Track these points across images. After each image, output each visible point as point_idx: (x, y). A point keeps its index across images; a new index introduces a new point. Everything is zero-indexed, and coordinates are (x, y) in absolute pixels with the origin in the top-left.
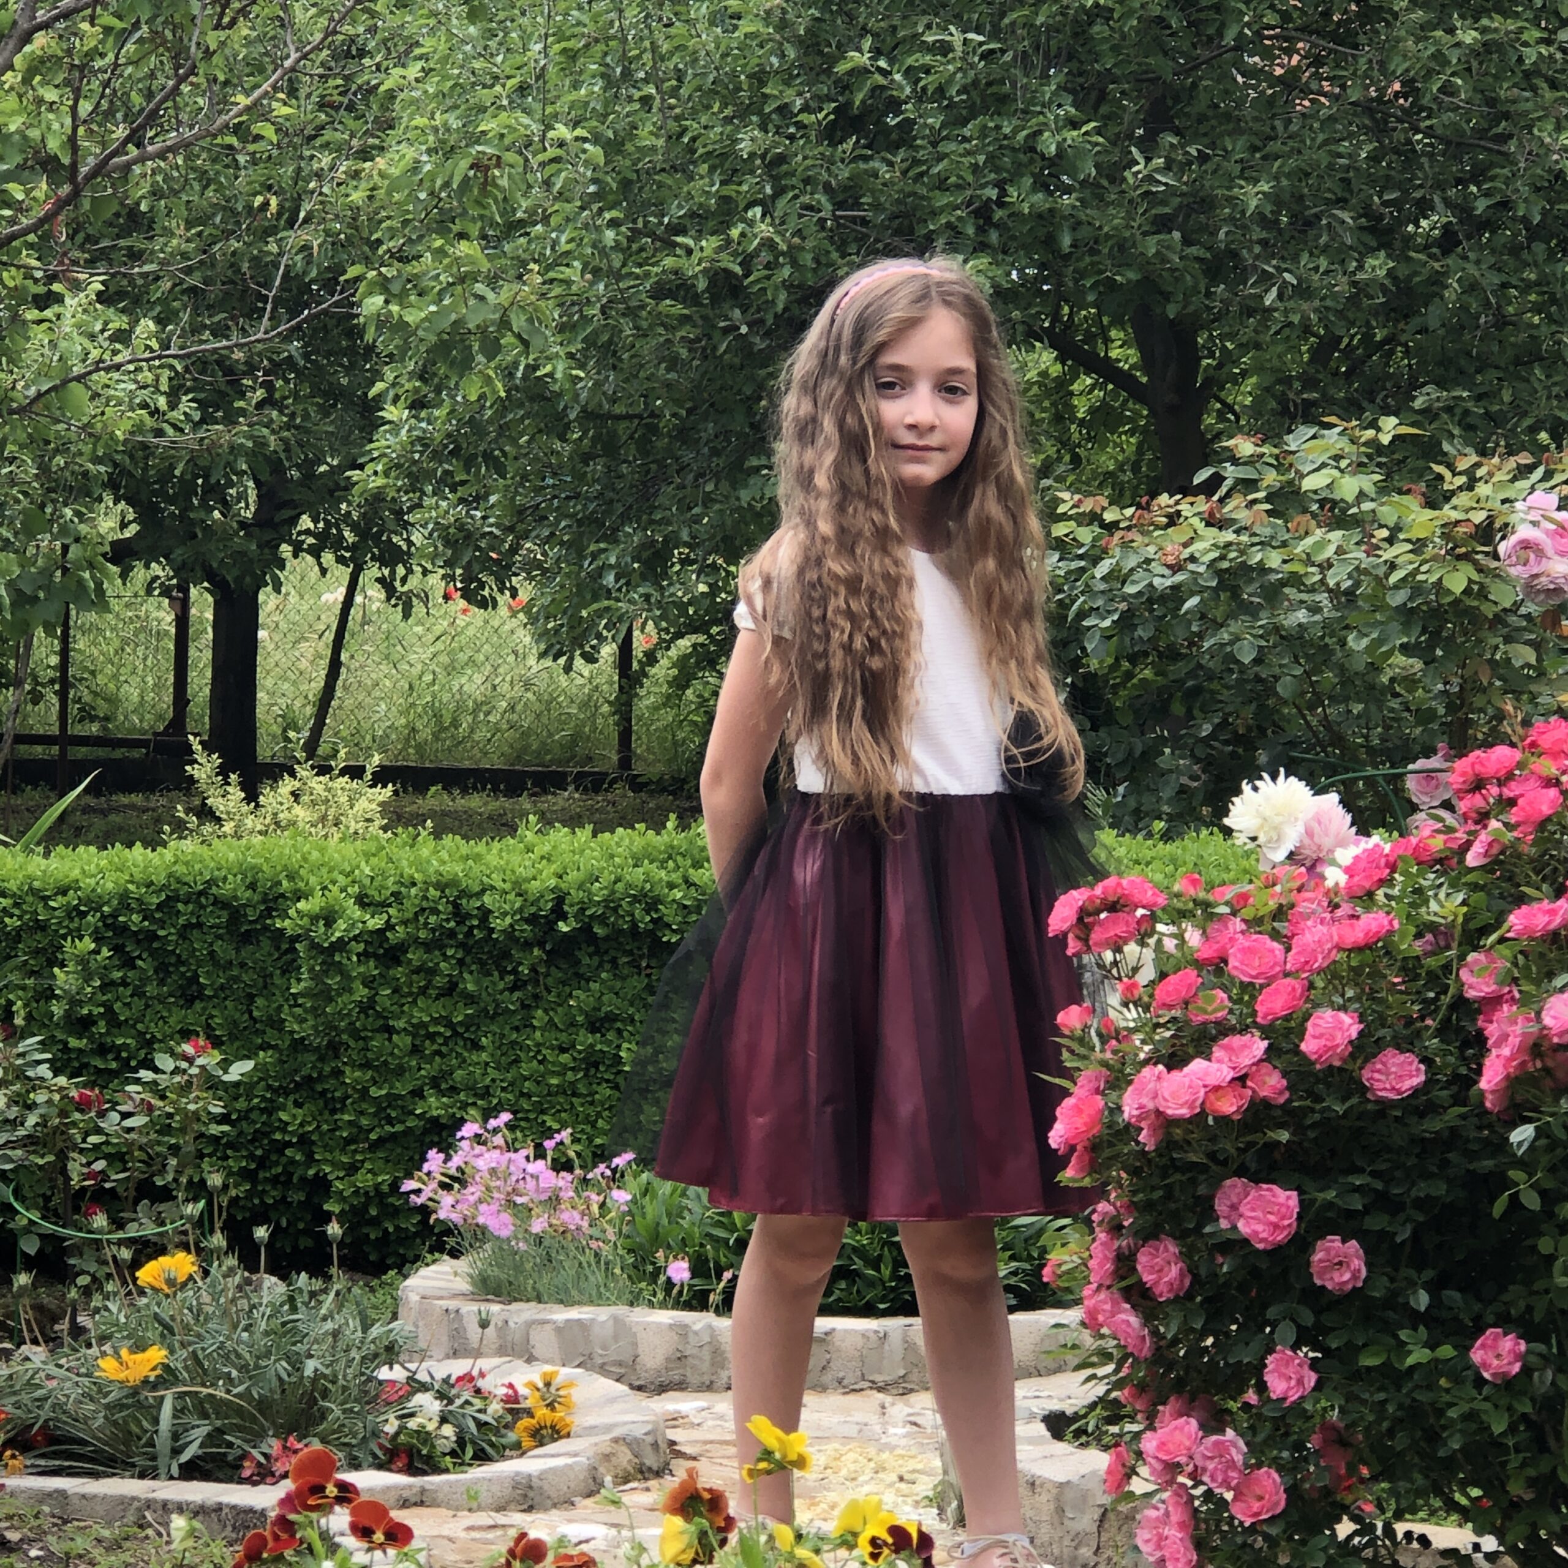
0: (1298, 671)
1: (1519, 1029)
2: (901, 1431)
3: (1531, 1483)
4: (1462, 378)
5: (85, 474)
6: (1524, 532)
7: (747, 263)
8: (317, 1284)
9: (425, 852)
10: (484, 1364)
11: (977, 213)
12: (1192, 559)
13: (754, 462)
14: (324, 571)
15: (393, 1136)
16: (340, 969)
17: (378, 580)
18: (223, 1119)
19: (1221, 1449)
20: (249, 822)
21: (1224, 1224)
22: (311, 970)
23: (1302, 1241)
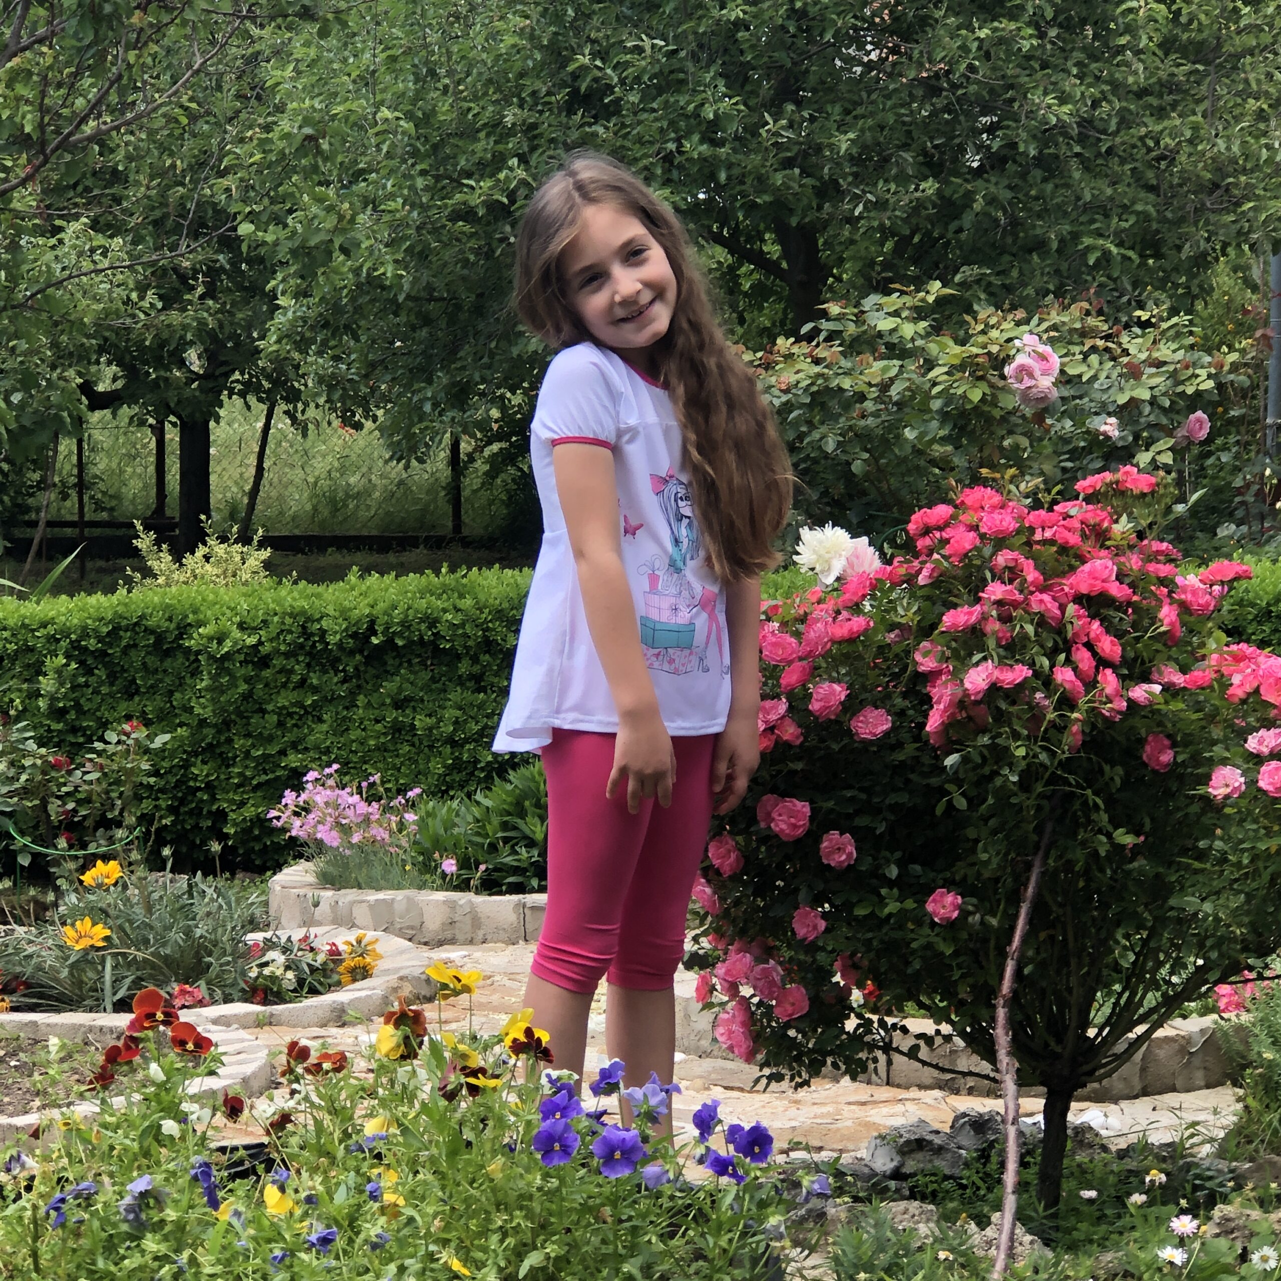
0: (866, 457)
1: (950, 691)
3: (973, 988)
4: (987, 261)
5: (82, 345)
6: (1021, 360)
7: (512, 196)
9: (284, 593)
10: (319, 930)
11: (664, 159)
12: (795, 385)
14: (249, 408)
15: (267, 782)
16: (229, 672)
17: (285, 412)
19: (767, 973)
20: (176, 576)
21: (763, 825)
22: (210, 673)
23: (813, 836)
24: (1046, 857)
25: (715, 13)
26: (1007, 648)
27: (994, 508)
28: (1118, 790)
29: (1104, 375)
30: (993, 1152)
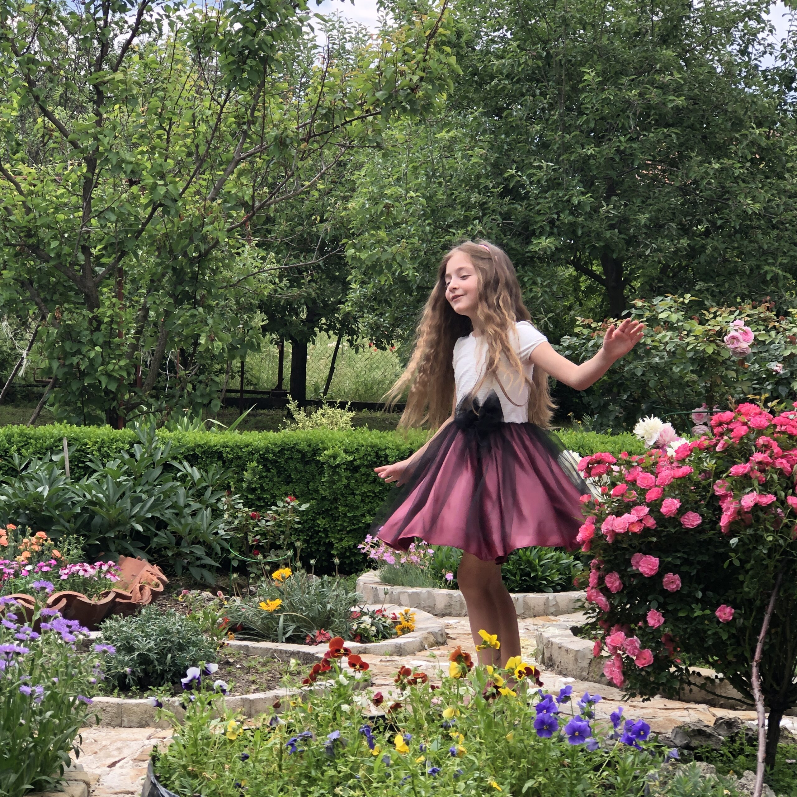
0: (656, 378)
1: (733, 506)
3: (735, 656)
4: (712, 279)
5: (251, 304)
6: (733, 333)
8: (330, 579)
9: (367, 435)
10: (386, 606)
11: (550, 223)
14: (329, 337)
15: (354, 530)
16: (338, 474)
17: (347, 340)
18: (299, 523)
19: (632, 643)
20: (307, 423)
21: (634, 568)
22: (329, 474)
23: (660, 574)
24: (779, 591)
25: (580, 150)
26: (762, 485)
27: (756, 414)
29: (777, 341)
30: (737, 738)
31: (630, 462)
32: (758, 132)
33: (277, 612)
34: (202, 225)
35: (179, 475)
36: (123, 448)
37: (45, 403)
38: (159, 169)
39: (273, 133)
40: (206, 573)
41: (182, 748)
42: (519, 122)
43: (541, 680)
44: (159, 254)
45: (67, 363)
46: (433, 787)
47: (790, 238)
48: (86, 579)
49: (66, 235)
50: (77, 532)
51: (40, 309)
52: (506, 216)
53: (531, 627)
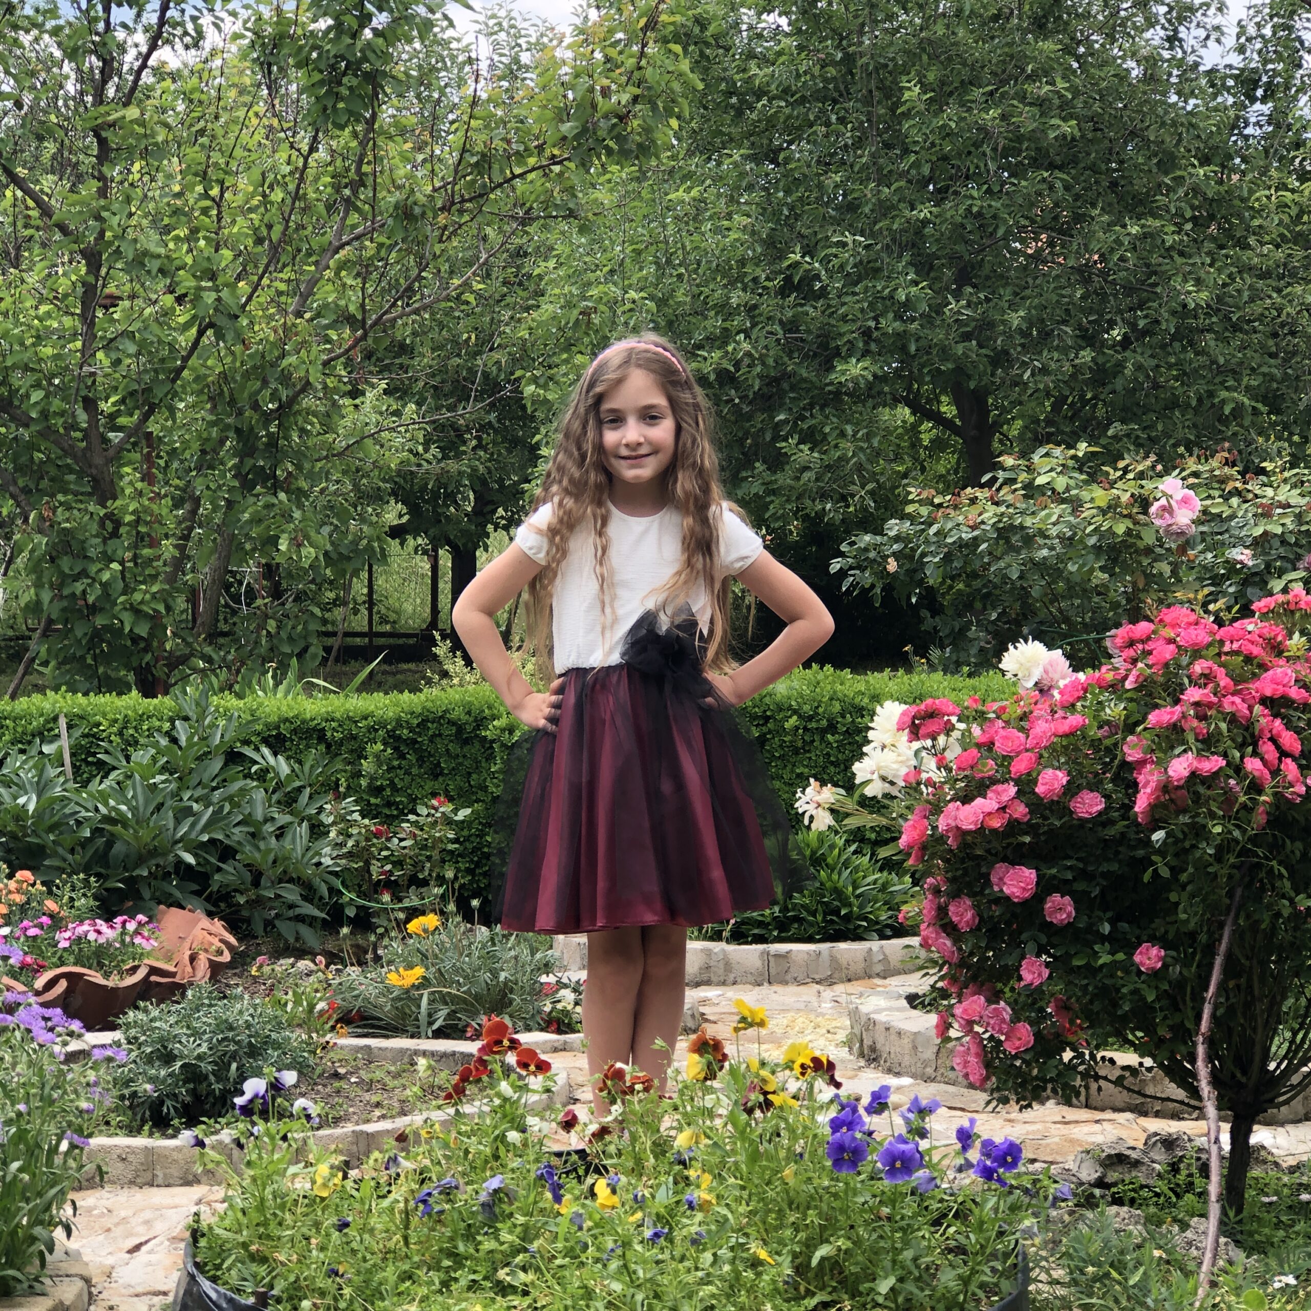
0: (1044, 583)
1: (1155, 778)
2: (829, 1005)
3: (1171, 1028)
4: (1135, 418)
5: (379, 489)
6: (1164, 501)
7: (737, 364)
11: (864, 335)
12: (983, 522)
13: (744, 474)
18: (456, 841)
19: (997, 1012)
20: (468, 677)
21: (996, 888)
22: (502, 758)
23: (1039, 897)
24: (1237, 917)
25: (907, 213)
26: (1203, 742)
27: (1189, 624)
28: (1298, 862)
29: (1240, 514)
30: (1182, 1166)
31: (984, 713)
32: (1202, 172)
33: (417, 987)
34: (283, 355)
35: (253, 770)
36: (159, 730)
37: (33, 660)
38: (205, 264)
39: (392, 199)
40: (306, 932)
41: (240, 1215)
42: (806, 170)
43: (838, 1078)
44: (214, 407)
45: (66, 592)
46: (658, 1262)
47: (1262, 346)
48: (101, 945)
49: (57, 381)
50: (87, 869)
51: (18, 505)
52: (791, 326)
53: (843, 999)
